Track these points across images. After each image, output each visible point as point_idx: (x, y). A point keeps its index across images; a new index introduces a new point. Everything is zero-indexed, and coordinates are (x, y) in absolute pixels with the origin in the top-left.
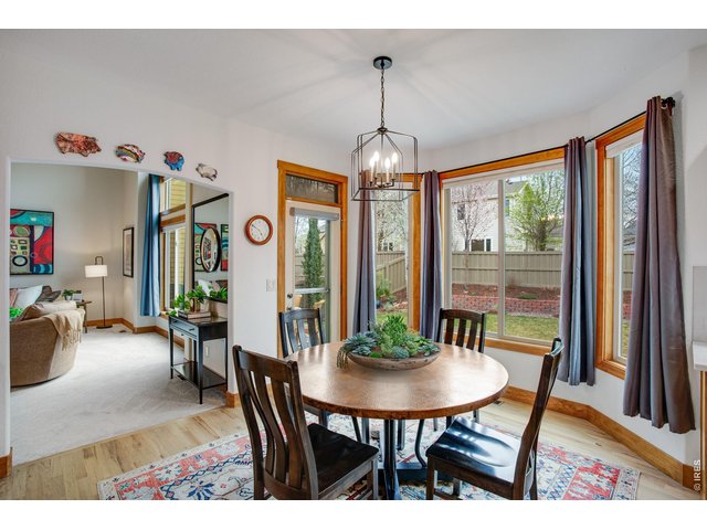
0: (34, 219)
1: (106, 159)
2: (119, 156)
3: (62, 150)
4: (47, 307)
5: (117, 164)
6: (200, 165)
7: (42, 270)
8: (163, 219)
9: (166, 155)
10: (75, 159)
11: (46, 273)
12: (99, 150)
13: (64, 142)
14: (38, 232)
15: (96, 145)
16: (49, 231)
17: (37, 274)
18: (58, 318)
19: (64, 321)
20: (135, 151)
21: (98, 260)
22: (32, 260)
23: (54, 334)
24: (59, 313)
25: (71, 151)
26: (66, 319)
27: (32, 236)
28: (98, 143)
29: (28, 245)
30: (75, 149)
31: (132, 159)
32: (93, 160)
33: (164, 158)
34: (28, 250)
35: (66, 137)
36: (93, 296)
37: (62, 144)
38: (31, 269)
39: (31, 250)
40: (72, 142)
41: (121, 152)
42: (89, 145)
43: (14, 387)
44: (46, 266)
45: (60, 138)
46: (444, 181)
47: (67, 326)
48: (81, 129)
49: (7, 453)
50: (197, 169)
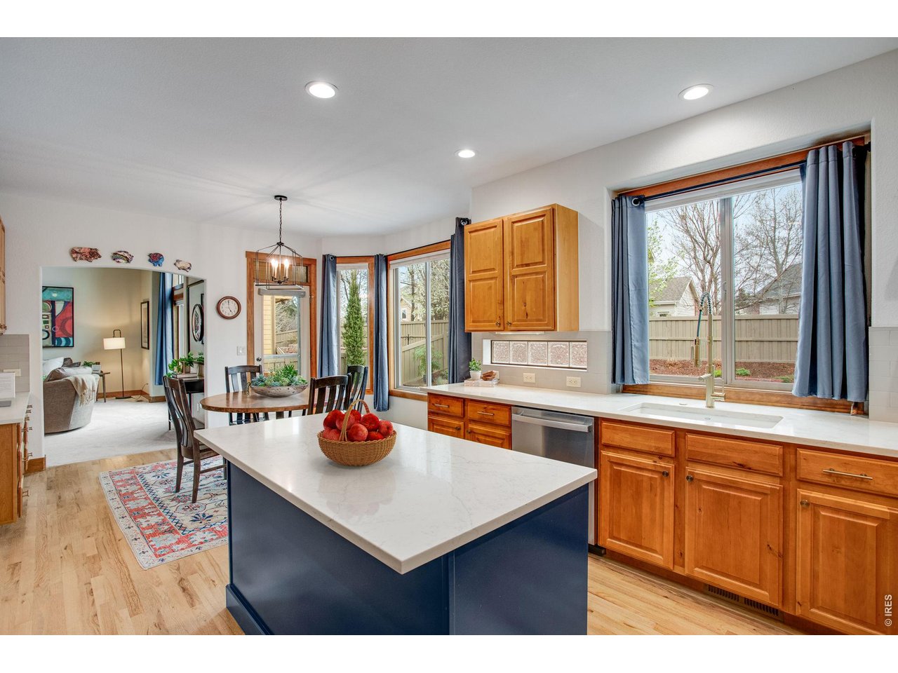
0: (55, 295)
1: (105, 262)
2: (114, 260)
3: (75, 259)
4: (68, 371)
5: (114, 264)
6: (177, 261)
7: (64, 343)
8: (176, 293)
9: (150, 255)
10: (84, 264)
11: (67, 346)
12: (100, 257)
13: (75, 253)
14: (59, 307)
15: (98, 254)
16: (70, 305)
17: (59, 346)
18: (76, 380)
19: (81, 382)
20: (126, 255)
21: (116, 333)
22: (54, 334)
23: (74, 393)
24: (77, 376)
25: (81, 259)
26: (83, 381)
27: (53, 311)
28: (99, 252)
29: (50, 319)
30: (84, 257)
31: (124, 261)
32: (96, 263)
33: (148, 258)
34: (50, 324)
35: (77, 250)
36: (112, 368)
37: (74, 255)
38: (54, 342)
39: (53, 324)
40: (81, 253)
41: (116, 256)
42: (93, 254)
43: (46, 434)
44: (67, 339)
45: (73, 252)
46: (391, 262)
47: (84, 386)
48: (86, 244)
49: (43, 457)
50: (175, 264)
